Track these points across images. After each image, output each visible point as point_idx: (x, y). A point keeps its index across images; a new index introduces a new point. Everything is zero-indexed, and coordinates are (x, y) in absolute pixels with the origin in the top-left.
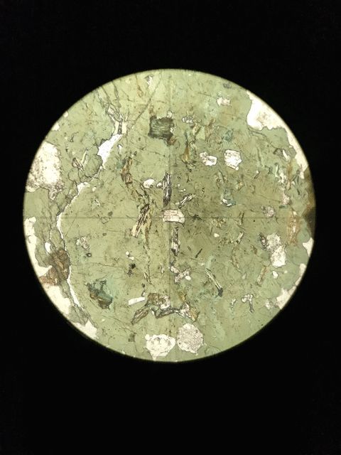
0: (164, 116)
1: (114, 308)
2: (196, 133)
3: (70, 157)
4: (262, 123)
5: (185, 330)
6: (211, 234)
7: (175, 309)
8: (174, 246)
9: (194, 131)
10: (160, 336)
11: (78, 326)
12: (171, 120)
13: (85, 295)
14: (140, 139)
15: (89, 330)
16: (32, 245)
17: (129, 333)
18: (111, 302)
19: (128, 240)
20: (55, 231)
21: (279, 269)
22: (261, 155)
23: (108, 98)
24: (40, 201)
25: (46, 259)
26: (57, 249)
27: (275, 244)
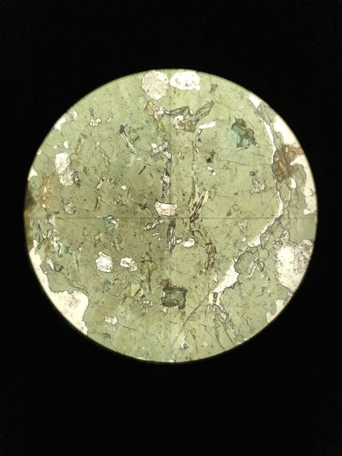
0: (171, 309)
1: (230, 119)
2: (140, 290)
3: (266, 272)
4: (74, 298)
5: (160, 93)
6: (129, 189)
7: (169, 115)
8: (167, 179)
9: (142, 292)
10: (186, 88)
11: (266, 105)
12: (163, 304)
13: (258, 134)
14: (196, 287)
15: (256, 101)
16: (309, 187)
17: (217, 93)
18: (233, 125)
19: (213, 187)
20: (285, 200)
21: (61, 149)
22: (76, 265)
23: (225, 329)
24: (298, 230)
25: (296, 171)
26: (284, 181)
27: (65, 176)
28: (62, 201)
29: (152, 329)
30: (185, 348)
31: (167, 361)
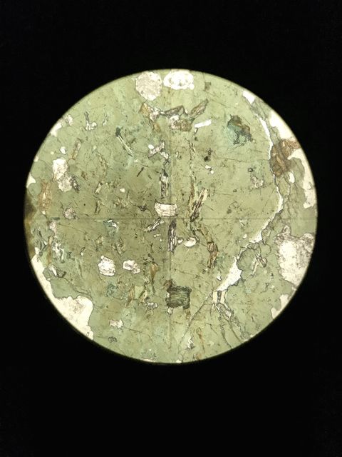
0: (175, 309)
1: (225, 116)
2: (144, 292)
3: (269, 268)
4: (78, 303)
5: (154, 94)
6: (128, 192)
7: (164, 115)
8: (165, 180)
9: (146, 294)
10: (180, 87)
11: (261, 100)
12: (169, 305)
13: (254, 130)
14: (200, 286)
15: (250, 97)
16: (308, 181)
17: (211, 91)
18: (229, 122)
19: (212, 185)
20: (285, 194)
21: (58, 156)
22: (79, 270)
23: (231, 327)
24: (299, 225)
25: (294, 166)
26: (282, 176)
27: (64, 182)
28: (62, 207)
29: (158, 330)
30: (192, 348)
31: (174, 362)
